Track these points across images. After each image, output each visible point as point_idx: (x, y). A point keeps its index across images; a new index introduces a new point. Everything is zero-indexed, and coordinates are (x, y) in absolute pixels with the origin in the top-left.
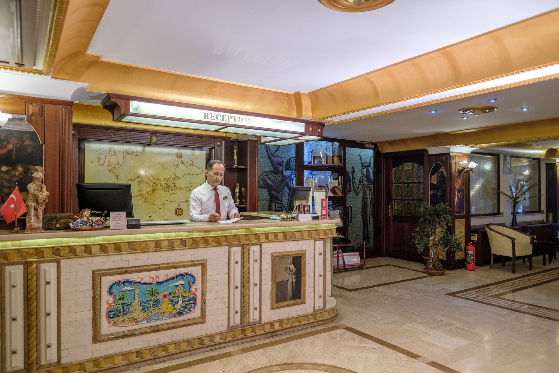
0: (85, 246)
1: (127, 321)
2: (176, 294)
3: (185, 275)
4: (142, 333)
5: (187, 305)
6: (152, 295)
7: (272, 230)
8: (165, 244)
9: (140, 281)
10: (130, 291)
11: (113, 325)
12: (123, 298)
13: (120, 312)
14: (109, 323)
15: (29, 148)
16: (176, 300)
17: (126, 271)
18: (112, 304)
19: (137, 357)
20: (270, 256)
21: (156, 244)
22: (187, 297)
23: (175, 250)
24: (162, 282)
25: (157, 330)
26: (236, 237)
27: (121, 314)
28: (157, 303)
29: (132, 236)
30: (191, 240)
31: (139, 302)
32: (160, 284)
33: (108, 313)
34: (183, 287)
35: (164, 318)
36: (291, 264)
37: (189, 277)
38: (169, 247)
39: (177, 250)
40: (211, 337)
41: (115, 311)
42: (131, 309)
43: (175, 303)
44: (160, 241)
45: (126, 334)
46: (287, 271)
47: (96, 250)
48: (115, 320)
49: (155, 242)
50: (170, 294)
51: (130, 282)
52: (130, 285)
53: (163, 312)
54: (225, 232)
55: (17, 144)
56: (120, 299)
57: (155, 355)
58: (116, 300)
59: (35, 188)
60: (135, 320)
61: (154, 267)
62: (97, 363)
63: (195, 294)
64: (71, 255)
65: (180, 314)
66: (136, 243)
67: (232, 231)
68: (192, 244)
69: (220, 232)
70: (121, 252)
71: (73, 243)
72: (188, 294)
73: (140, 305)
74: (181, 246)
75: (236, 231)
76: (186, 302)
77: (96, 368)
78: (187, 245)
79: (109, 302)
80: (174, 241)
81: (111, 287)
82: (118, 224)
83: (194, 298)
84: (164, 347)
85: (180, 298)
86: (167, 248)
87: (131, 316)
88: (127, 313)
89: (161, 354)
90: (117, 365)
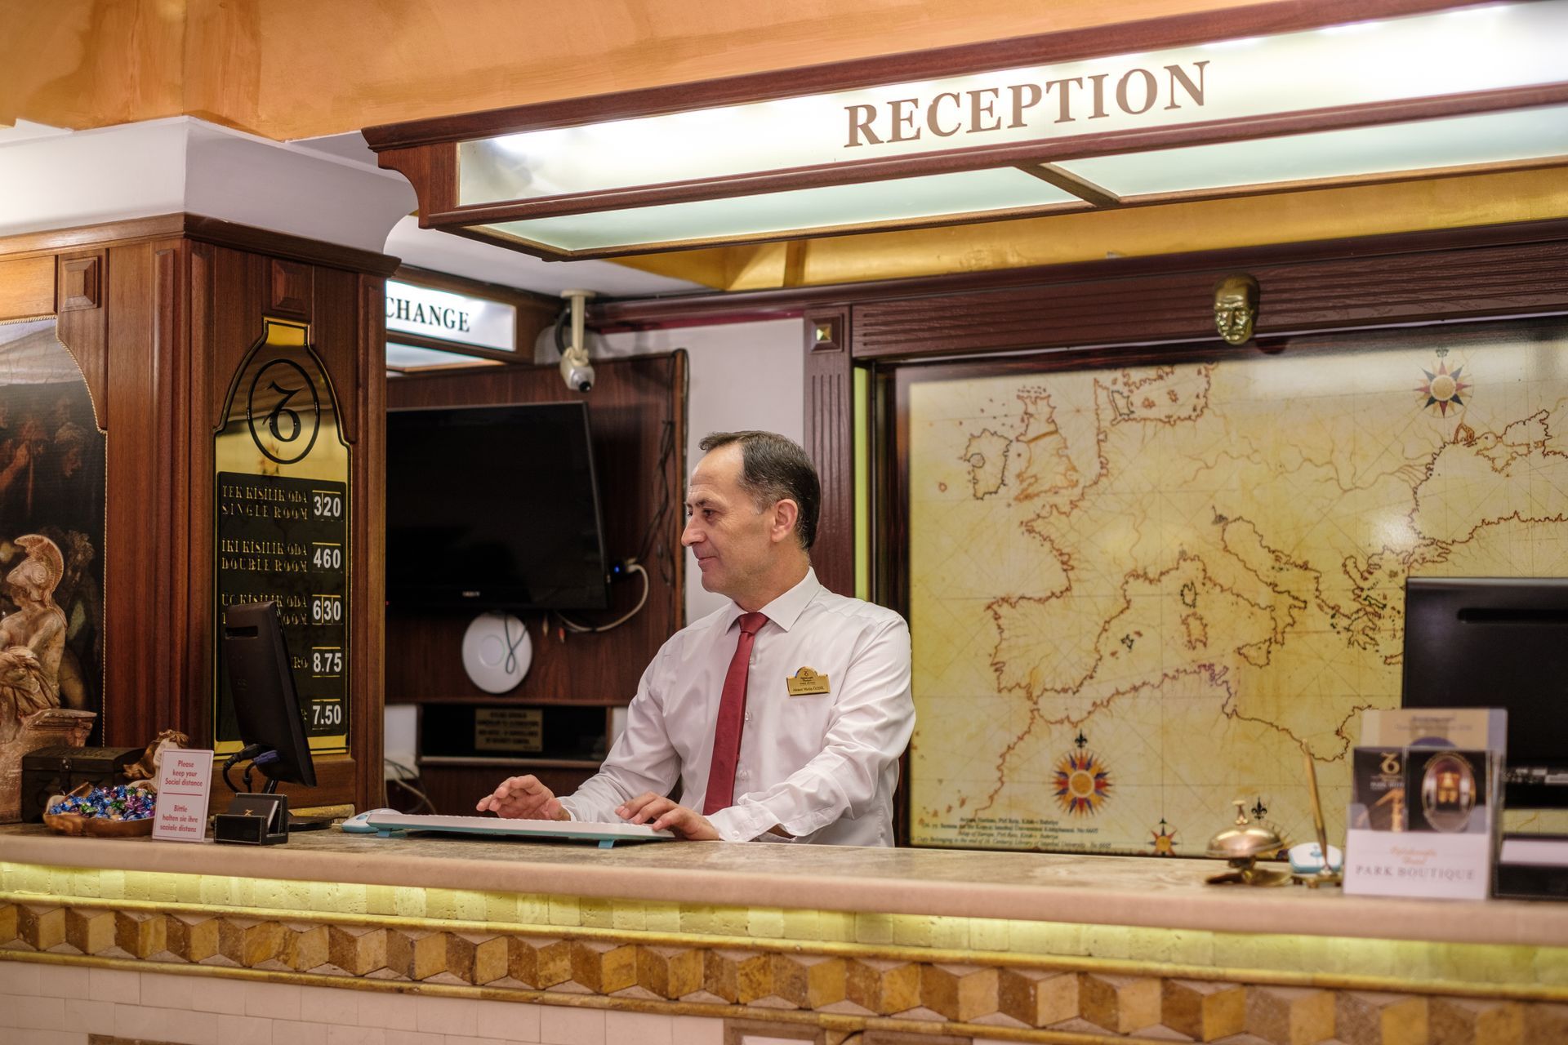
7: (1067, 947)
8: (371, 950)
15: (70, 455)
21: (333, 942)
23: (410, 992)
26: (773, 960)
29: (234, 881)
30: (503, 945)
38: (391, 974)
39: (421, 994)
47: (101, 932)
49: (326, 931)
54: (704, 917)
55: (37, 443)
59: (16, 630)
64: (23, 944)
66: (249, 924)
67: (754, 917)
68: (510, 973)
69: (674, 917)
70: (192, 962)
71: (31, 888)
74: (450, 977)
75: (777, 918)
78: (483, 973)
80: (414, 936)
82: (179, 814)
86: (381, 974)
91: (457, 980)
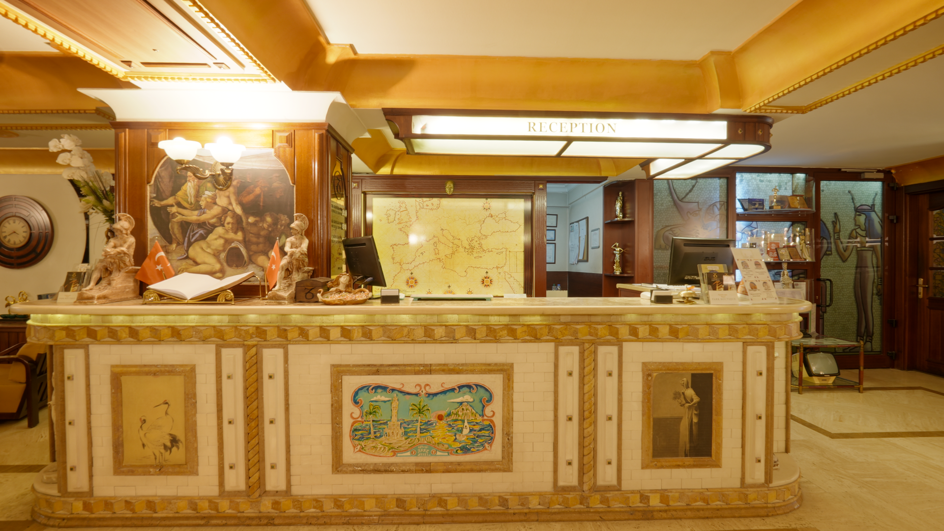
0: (321, 327)
1: (381, 448)
2: (459, 416)
3: (474, 386)
4: (403, 471)
5: (477, 437)
6: (419, 412)
8: (440, 332)
9: (400, 389)
10: (385, 402)
11: (360, 451)
12: (375, 412)
13: (370, 433)
14: (354, 447)
16: (459, 426)
17: (377, 370)
18: (358, 418)
19: (397, 507)
20: (639, 368)
21: (425, 330)
22: (477, 423)
23: (456, 343)
24: (435, 394)
25: (426, 469)
26: (568, 328)
27: (372, 436)
28: (427, 427)
30: (485, 328)
31: (398, 420)
32: (431, 396)
33: (353, 432)
34: (471, 406)
35: (438, 453)
36: (687, 387)
37: (481, 391)
38: (447, 338)
39: (459, 343)
40: (523, 498)
41: (363, 430)
42: (387, 431)
43: (458, 430)
44: (432, 327)
45: (379, 468)
46: (680, 401)
47: (335, 334)
48: (363, 444)
49: (423, 327)
50: (449, 415)
51: (384, 388)
52: (385, 393)
53: (437, 442)
55: (264, 187)
56: (370, 413)
57: (426, 509)
58: (364, 413)
60: (392, 448)
61: (422, 368)
62: (339, 503)
63: (492, 421)
64: (302, 339)
65: (465, 450)
66: (395, 328)
68: (487, 336)
69: (539, 318)
70: (372, 340)
72: (479, 419)
73: (401, 427)
74: (467, 338)
76: (475, 433)
77: (337, 510)
78: (478, 336)
79: (353, 415)
80: (455, 327)
81: (356, 393)
83: (491, 427)
84: (441, 500)
85: (466, 424)
86: (443, 338)
87: (387, 442)
88: (381, 436)
89: (435, 509)
90: (367, 513)
91: (469, 339)
